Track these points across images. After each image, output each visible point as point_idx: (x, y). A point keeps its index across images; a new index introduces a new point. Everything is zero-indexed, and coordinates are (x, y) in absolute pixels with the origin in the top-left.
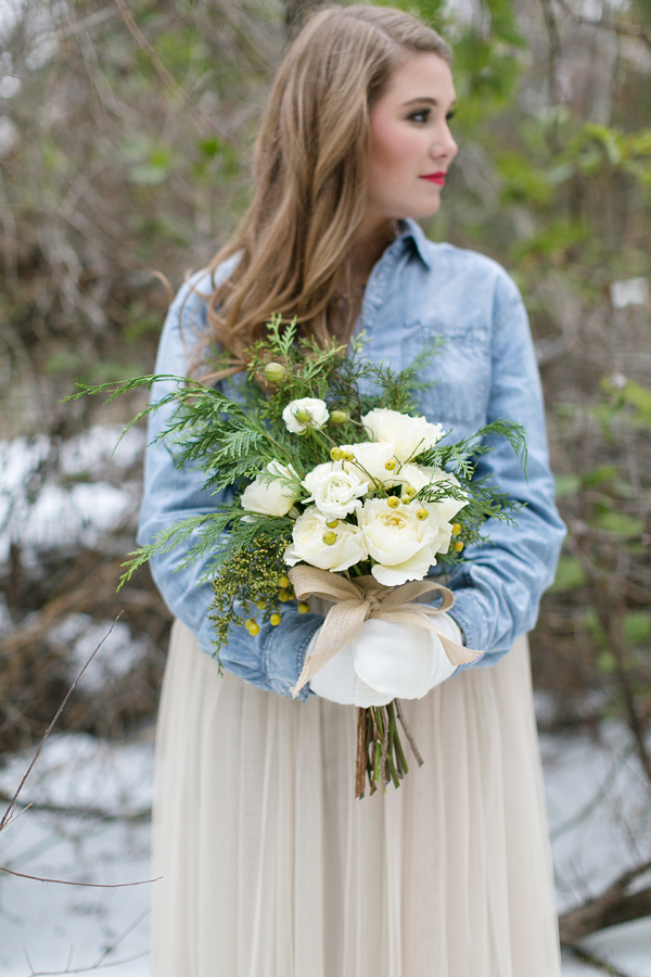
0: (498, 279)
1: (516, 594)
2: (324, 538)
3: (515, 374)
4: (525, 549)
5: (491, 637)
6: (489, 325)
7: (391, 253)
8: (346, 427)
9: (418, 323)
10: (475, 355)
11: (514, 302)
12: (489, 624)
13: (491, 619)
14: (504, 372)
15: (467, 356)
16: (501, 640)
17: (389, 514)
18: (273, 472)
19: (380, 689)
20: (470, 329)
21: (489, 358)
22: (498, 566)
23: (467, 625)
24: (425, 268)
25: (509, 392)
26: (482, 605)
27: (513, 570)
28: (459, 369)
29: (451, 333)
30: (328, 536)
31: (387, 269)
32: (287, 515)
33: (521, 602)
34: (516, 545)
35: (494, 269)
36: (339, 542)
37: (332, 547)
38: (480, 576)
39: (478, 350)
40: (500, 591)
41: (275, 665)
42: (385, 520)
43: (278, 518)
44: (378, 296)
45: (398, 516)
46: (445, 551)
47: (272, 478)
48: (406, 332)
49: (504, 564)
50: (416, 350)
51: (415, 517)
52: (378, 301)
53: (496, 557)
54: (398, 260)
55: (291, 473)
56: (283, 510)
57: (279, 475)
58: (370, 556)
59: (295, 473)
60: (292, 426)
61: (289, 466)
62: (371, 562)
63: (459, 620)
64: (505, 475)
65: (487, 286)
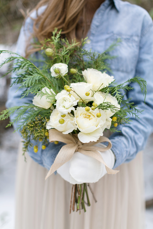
0: (145, 16)
1: (138, 139)
2: (59, 121)
3: (148, 54)
4: (144, 120)
6: (139, 34)
7: (104, 5)
8: (77, 75)
9: (112, 32)
10: (133, 46)
12: (127, 151)
13: (128, 150)
15: (129, 46)
16: (131, 156)
17: (86, 113)
18: (44, 92)
20: (132, 36)
21: (138, 48)
23: (117, 154)
24: (117, 11)
25: (145, 61)
26: (125, 144)
27: (139, 129)
28: (126, 52)
29: (124, 37)
30: (61, 120)
31: (102, 12)
32: (50, 108)
33: (140, 142)
35: (144, 12)
36: (65, 123)
37: (62, 125)
38: (126, 132)
39: (134, 44)
42: (84, 116)
43: (45, 110)
44: (97, 22)
45: (90, 114)
46: (109, 128)
47: (43, 94)
48: (107, 36)
49: (136, 127)
50: (110, 43)
51: (96, 116)
52: (97, 24)
54: (106, 8)
55: (52, 92)
56: (47, 106)
57: (47, 93)
58: (78, 129)
59: (53, 92)
60: (53, 75)
61: (52, 90)
62: (78, 131)
63: (115, 152)
64: (140, 92)
65: (141, 18)
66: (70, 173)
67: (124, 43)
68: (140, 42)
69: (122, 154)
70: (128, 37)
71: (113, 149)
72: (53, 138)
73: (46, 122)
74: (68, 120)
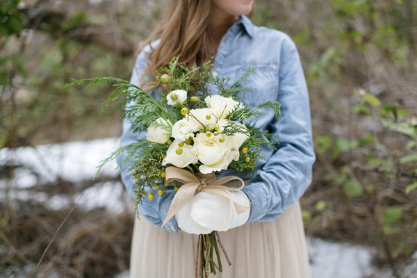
0: (284, 40)
1: (283, 185)
2: (176, 151)
3: (291, 85)
4: (291, 165)
5: (269, 205)
6: (279, 62)
7: (231, 31)
9: (245, 62)
10: (271, 76)
11: (293, 52)
13: (269, 197)
14: (285, 84)
15: (266, 76)
16: (274, 208)
17: (207, 140)
18: (160, 123)
20: (269, 64)
21: (278, 78)
22: (275, 172)
23: (253, 198)
24: (250, 38)
25: (287, 93)
26: (264, 190)
27: (284, 175)
28: (262, 83)
29: (260, 66)
30: (178, 150)
31: (230, 39)
32: (167, 144)
33: (286, 189)
34: (286, 163)
35: (283, 36)
36: (183, 154)
37: (180, 155)
38: (265, 176)
39: (272, 73)
40: (275, 183)
41: (164, 216)
42: (205, 143)
43: (162, 145)
44: (225, 50)
45: (211, 141)
46: (237, 159)
47: (158, 125)
48: (238, 67)
49: (279, 171)
51: (218, 141)
52: (225, 53)
53: (275, 169)
54: (236, 34)
55: (168, 124)
56: (163, 140)
57: (162, 124)
58: (199, 161)
59: (171, 124)
60: (170, 102)
61: (168, 120)
62: (200, 163)
63: (249, 195)
64: (284, 132)
65: (279, 43)
66: (192, 216)
67: (260, 73)
68: (280, 71)
69: (260, 200)
71: (247, 193)
72: (170, 175)
73: (162, 159)
74: (187, 149)
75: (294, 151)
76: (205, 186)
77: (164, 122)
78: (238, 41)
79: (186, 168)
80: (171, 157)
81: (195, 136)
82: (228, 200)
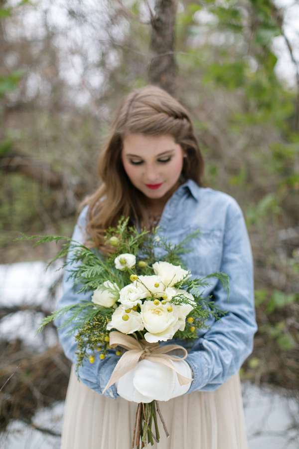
0: (230, 205)
1: (225, 356)
2: (123, 317)
3: (236, 253)
4: (233, 335)
5: (210, 375)
7: (177, 194)
8: (147, 269)
9: (189, 226)
10: (214, 243)
11: (238, 217)
12: (209, 369)
13: (211, 367)
14: (230, 251)
15: (210, 243)
16: (216, 378)
17: (155, 308)
18: (107, 286)
19: (144, 394)
20: (213, 230)
21: (222, 245)
22: (218, 341)
23: (195, 368)
24: (196, 201)
25: (232, 261)
26: (206, 359)
27: (226, 344)
28: (206, 250)
29: (203, 232)
30: (125, 316)
31: (175, 202)
32: (112, 307)
33: (227, 360)
34: (228, 333)
35: (229, 200)
36: (129, 320)
37: (127, 321)
38: (208, 345)
39: (216, 241)
40: (217, 353)
41: (103, 381)
42: (153, 311)
43: (107, 308)
44: (170, 214)
45: (159, 310)
46: (183, 329)
47: (105, 288)
49: (221, 341)
51: (166, 310)
52: (170, 217)
53: (217, 338)
54: (181, 197)
55: (115, 287)
56: (109, 304)
57: (109, 288)
58: (145, 329)
59: (117, 288)
60: (118, 266)
61: (115, 284)
62: (145, 331)
63: (192, 365)
65: (224, 209)
66: (134, 385)
67: (203, 240)
68: (224, 237)
69: (202, 371)
70: (208, 232)
71: (190, 363)
72: (115, 340)
73: (107, 323)
74: (133, 315)
75: (236, 321)
76: (148, 354)
77: (111, 285)
78: (183, 204)
79: (131, 335)
80: (116, 321)
81: (143, 304)
82: (171, 370)
